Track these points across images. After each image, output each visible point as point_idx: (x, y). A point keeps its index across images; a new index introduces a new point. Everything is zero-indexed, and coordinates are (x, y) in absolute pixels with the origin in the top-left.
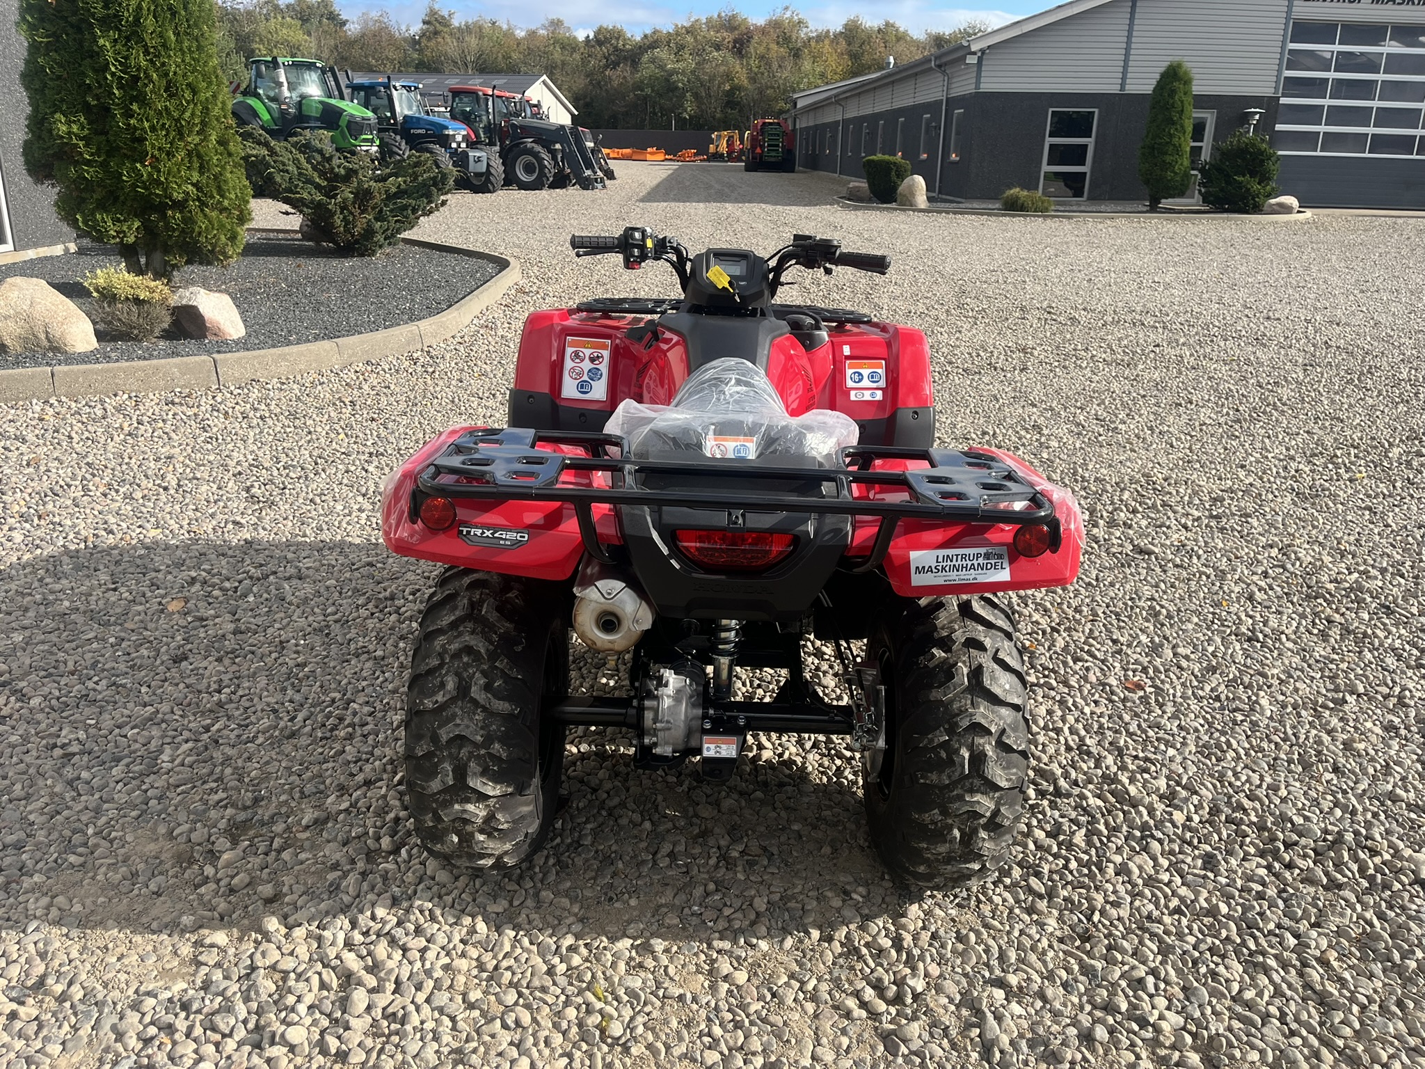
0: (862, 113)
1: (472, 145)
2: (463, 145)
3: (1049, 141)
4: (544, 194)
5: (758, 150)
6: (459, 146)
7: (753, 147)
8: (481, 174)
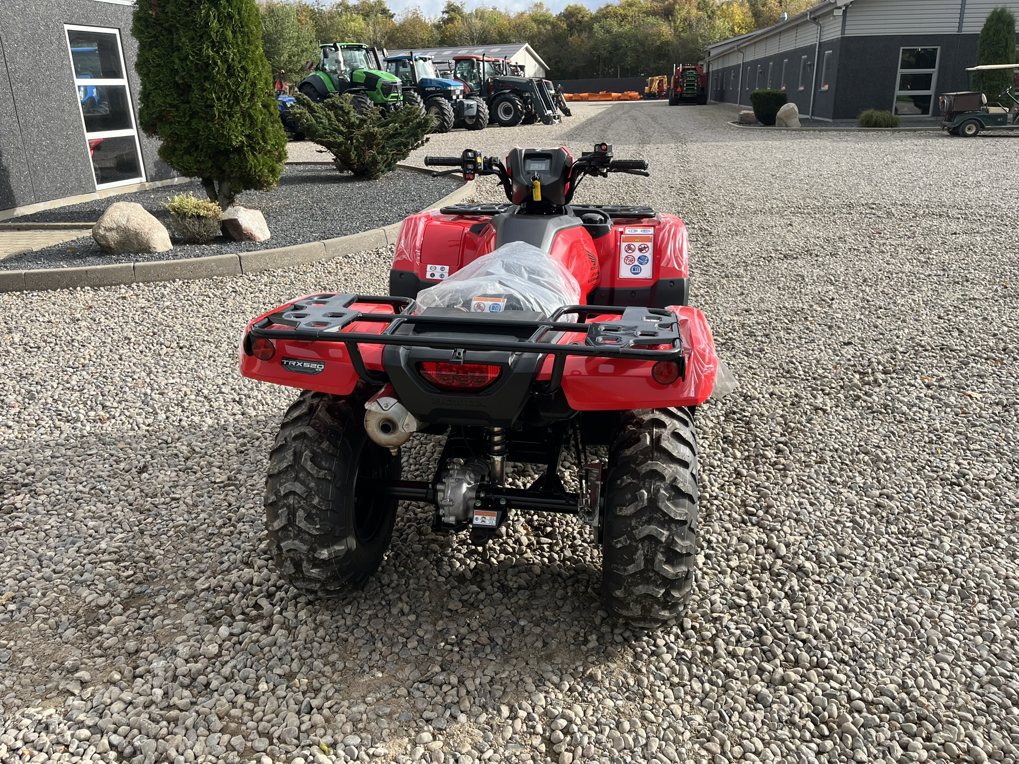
0: (757, 57)
1: (467, 97)
2: (461, 97)
3: (901, 71)
4: (516, 129)
5: (679, 89)
6: (458, 97)
7: (676, 87)
8: (473, 117)
